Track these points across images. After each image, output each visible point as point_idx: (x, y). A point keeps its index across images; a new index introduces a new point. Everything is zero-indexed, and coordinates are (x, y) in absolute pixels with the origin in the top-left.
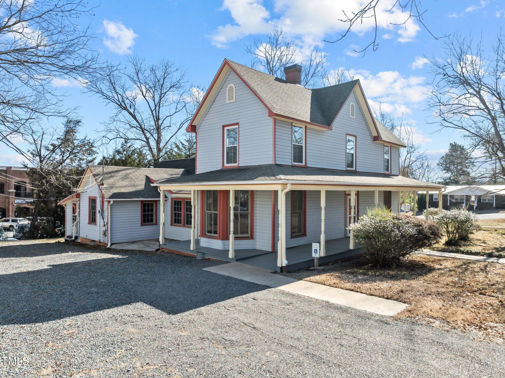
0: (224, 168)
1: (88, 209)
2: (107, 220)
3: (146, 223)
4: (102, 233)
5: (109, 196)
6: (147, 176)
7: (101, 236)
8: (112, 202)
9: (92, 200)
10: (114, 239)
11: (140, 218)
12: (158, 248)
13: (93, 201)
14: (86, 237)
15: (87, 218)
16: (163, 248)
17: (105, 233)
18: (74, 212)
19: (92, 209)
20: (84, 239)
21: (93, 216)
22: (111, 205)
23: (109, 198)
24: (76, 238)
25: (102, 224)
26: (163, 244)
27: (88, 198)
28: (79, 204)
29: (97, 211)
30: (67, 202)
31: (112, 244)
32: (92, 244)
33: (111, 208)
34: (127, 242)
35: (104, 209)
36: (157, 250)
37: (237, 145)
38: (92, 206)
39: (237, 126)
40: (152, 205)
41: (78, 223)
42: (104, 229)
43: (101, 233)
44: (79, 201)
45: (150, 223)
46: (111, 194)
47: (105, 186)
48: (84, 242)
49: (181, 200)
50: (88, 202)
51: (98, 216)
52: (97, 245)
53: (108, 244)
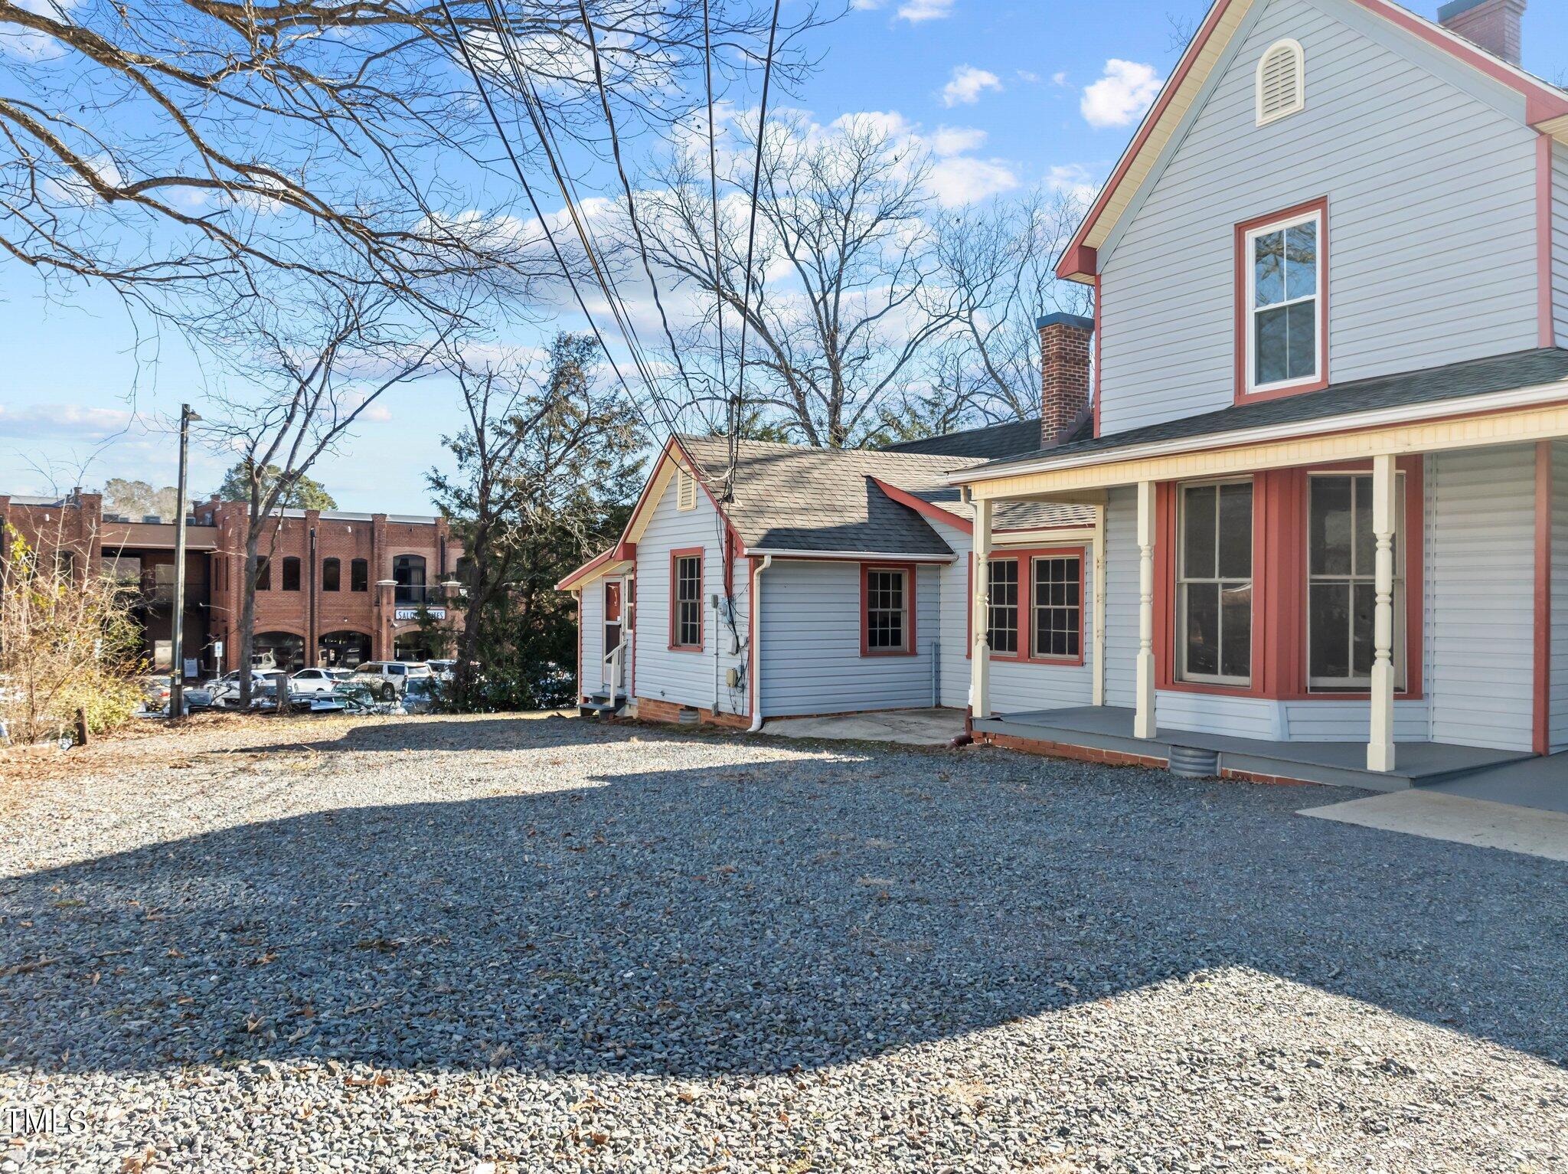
0: (1244, 403)
1: (667, 597)
2: (747, 628)
3: (879, 648)
4: (726, 678)
5: (756, 538)
6: (869, 477)
7: (724, 689)
8: (767, 561)
9: (684, 562)
10: (770, 702)
11: (858, 625)
12: (964, 733)
13: (688, 568)
14: (660, 698)
15: (666, 630)
16: (985, 734)
17: (737, 679)
18: (611, 611)
19: (683, 596)
20: (652, 705)
21: (685, 618)
22: (762, 575)
23: (759, 545)
24: (621, 701)
25: (728, 644)
26: (983, 719)
27: (668, 556)
28: (632, 584)
29: (707, 599)
30: (583, 582)
31: (765, 720)
32: (688, 719)
33: (762, 584)
34: (814, 713)
35: (736, 590)
36: (963, 742)
37: (1317, 297)
38: (683, 583)
39: (1315, 216)
40: (898, 578)
41: (629, 651)
42: (736, 663)
43: (723, 680)
44: (634, 570)
45: (890, 648)
46: (764, 532)
47: (738, 504)
48: (652, 712)
49: (1014, 558)
50: (667, 573)
51: (711, 619)
52: (707, 722)
53: (751, 717)
